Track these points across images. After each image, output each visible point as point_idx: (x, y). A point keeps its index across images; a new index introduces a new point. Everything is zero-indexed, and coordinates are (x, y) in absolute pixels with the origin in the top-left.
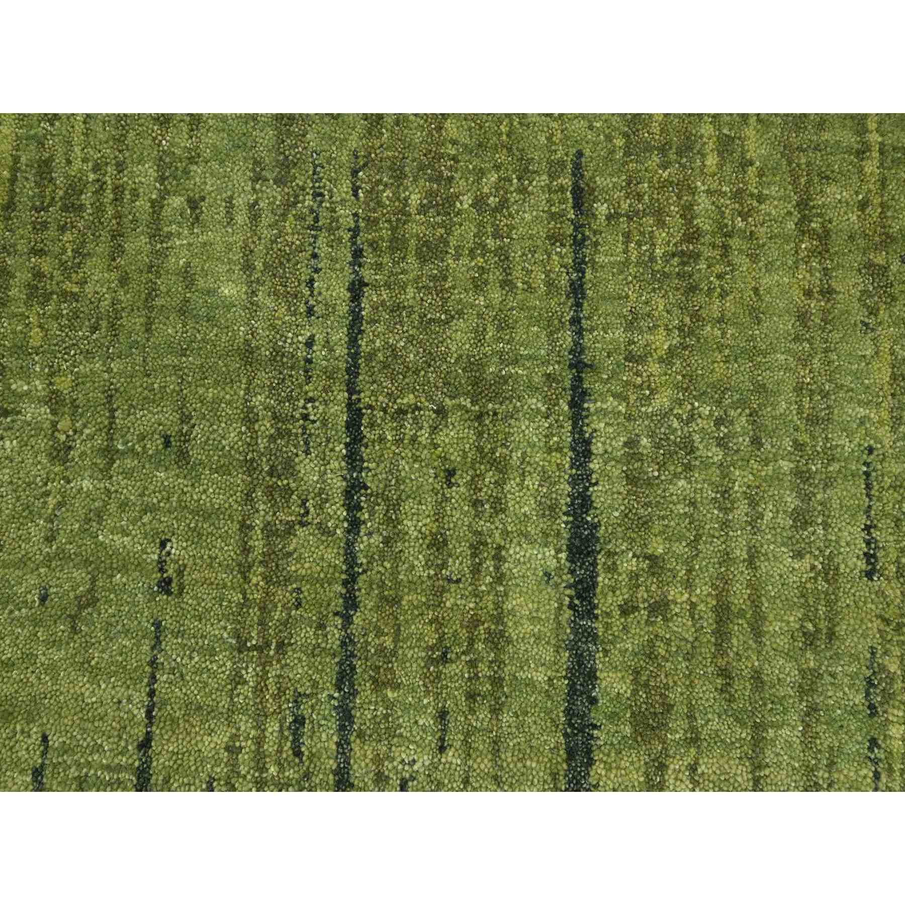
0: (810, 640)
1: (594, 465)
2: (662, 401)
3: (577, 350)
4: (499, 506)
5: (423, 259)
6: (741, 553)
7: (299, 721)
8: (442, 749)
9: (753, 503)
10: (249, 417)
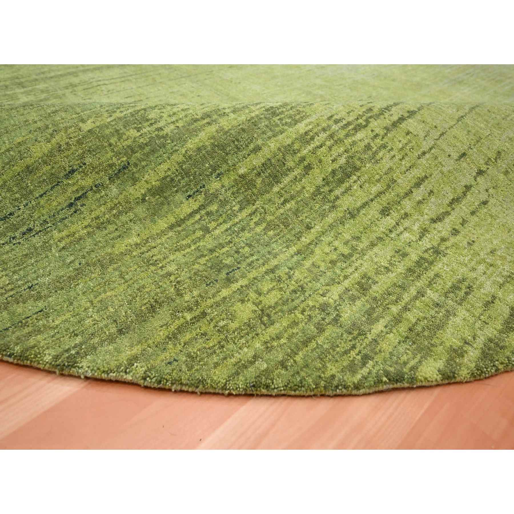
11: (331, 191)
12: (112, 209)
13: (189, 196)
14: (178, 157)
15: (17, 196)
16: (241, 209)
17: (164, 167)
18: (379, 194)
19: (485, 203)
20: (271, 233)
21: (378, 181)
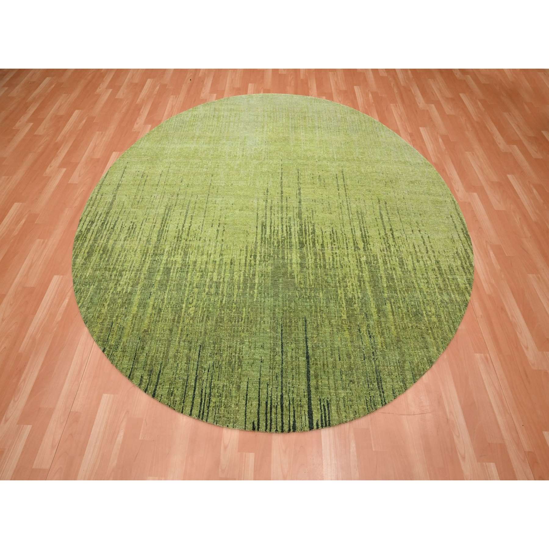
0: (333, 368)
1: (309, 348)
2: (316, 342)
3: (306, 337)
4: (298, 353)
5: (289, 327)
6: (325, 358)
7: (277, 376)
8: (293, 379)
9: (326, 353)
10: (271, 344)
11: (404, 269)
12: (378, 327)
13: (385, 304)
14: (371, 299)
15: (358, 350)
16: (397, 294)
17: (372, 305)
18: (412, 258)
19: (429, 237)
20: (409, 293)
21: (408, 256)
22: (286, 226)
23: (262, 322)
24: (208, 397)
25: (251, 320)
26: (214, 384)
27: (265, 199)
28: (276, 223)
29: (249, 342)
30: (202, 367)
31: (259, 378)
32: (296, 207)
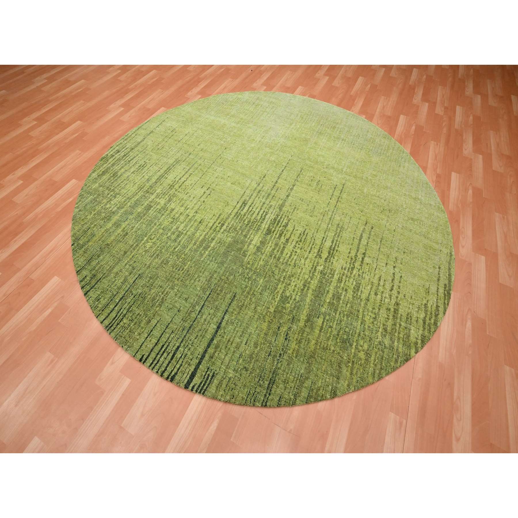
0: (236, 348)
1: (224, 320)
2: (233, 318)
3: (227, 309)
4: (213, 319)
5: (217, 295)
6: (233, 336)
7: (184, 329)
8: (195, 339)
9: (237, 332)
10: (194, 300)
11: (357, 295)
12: (299, 334)
13: (318, 317)
14: (307, 307)
15: (268, 344)
16: (336, 314)
17: (305, 312)
18: (371, 288)
19: (401, 277)
20: (349, 319)
21: (368, 284)
22: (264, 211)
23: (198, 279)
24: (122, 316)
25: (190, 274)
26: (132, 309)
27: (258, 183)
28: (257, 205)
29: (178, 290)
30: (131, 292)
31: (169, 323)
32: (282, 199)
